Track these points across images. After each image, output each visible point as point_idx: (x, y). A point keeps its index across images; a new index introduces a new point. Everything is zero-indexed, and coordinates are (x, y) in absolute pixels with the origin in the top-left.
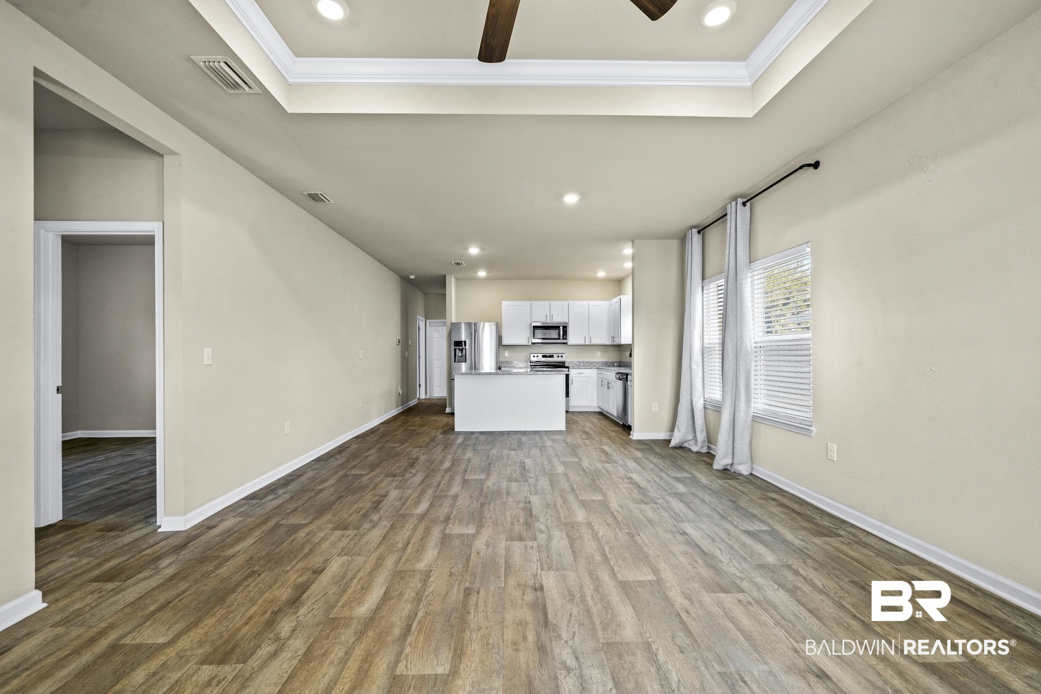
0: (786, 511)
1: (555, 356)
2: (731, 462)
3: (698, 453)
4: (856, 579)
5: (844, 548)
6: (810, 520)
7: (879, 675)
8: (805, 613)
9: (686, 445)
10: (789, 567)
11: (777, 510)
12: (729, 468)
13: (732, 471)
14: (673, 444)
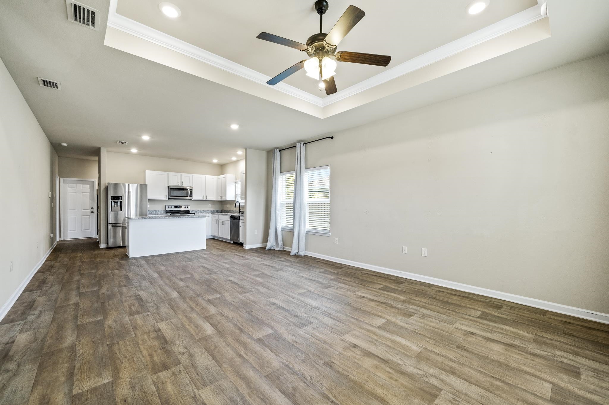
0: (325, 264)
1: (183, 207)
2: (297, 251)
3: (279, 251)
4: (355, 277)
5: (346, 270)
6: (333, 265)
7: (373, 293)
8: (351, 287)
9: (272, 248)
10: (338, 278)
11: (322, 264)
12: (296, 254)
13: (298, 255)
14: (267, 248)
